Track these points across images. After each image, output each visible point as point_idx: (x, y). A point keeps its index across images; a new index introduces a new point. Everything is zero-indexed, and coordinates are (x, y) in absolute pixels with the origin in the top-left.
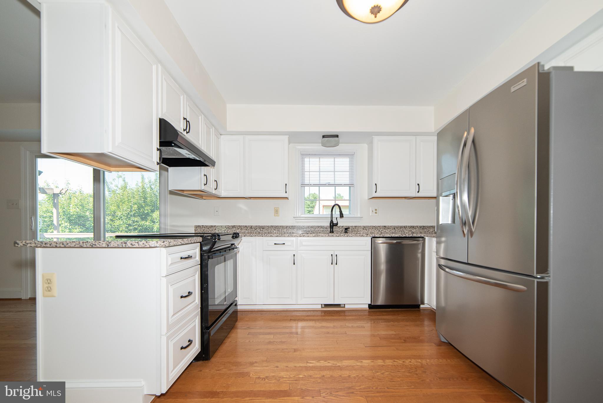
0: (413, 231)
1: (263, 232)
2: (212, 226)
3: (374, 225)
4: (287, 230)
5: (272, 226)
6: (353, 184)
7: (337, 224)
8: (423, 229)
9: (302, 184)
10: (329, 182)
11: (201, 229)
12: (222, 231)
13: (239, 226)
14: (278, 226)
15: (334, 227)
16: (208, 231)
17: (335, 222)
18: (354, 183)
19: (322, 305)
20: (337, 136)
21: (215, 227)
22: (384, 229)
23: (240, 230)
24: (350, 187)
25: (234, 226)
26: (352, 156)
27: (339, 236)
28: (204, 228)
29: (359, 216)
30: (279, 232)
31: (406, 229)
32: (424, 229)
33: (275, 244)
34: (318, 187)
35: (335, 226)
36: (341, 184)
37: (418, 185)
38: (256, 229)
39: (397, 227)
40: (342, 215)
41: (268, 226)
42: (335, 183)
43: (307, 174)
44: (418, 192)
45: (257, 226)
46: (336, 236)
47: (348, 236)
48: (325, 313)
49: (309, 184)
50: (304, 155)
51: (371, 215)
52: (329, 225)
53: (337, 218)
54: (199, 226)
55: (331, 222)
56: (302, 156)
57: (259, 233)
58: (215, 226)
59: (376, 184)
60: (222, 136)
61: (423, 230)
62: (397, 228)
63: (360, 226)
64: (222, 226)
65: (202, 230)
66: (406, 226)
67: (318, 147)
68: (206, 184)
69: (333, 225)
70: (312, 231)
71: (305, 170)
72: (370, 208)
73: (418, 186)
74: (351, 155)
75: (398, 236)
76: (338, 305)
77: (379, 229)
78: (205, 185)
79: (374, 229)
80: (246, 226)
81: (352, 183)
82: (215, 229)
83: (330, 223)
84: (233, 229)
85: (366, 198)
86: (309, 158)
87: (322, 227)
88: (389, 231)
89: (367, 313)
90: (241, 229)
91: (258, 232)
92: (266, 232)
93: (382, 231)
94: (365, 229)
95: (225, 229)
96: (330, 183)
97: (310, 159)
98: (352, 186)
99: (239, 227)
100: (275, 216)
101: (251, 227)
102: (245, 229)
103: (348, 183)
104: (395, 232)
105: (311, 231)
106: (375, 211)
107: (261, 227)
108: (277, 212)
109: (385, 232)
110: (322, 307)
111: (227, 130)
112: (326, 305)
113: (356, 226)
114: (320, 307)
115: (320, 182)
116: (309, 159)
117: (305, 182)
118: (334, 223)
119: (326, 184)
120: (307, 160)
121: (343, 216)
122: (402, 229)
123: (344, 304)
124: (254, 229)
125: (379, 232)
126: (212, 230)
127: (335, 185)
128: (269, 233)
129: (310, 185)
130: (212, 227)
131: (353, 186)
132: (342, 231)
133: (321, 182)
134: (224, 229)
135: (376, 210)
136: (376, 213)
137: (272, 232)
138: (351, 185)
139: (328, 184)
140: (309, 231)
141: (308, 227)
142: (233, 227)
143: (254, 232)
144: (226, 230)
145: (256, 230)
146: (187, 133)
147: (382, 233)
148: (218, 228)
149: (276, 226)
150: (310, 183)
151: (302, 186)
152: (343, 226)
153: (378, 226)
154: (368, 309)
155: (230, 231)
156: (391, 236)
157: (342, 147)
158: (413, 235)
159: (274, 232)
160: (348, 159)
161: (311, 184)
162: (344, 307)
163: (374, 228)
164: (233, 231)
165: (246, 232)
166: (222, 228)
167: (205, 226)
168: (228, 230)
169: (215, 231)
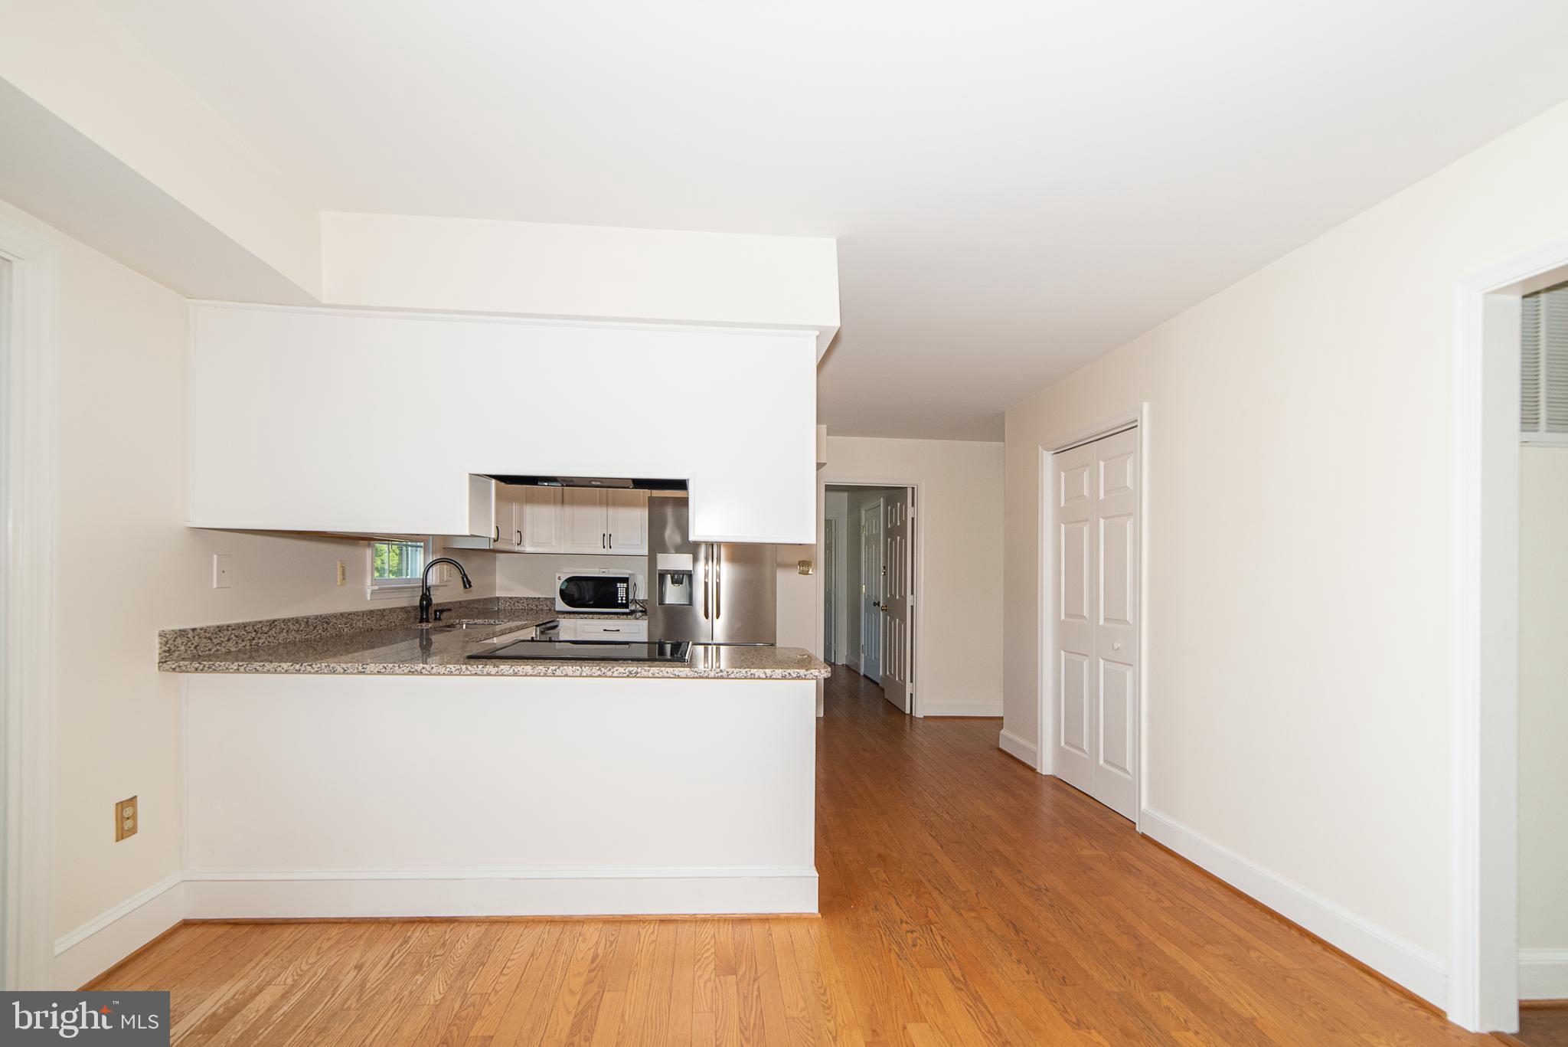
2: (220, 629)
12: (244, 644)
13: (284, 620)
16: (210, 650)
25: (274, 621)
28: (197, 637)
54: (182, 633)
58: (228, 626)
64: (245, 627)
65: (192, 648)
82: (229, 640)
95: (254, 634)
130: (220, 631)
142: (271, 625)
144: (254, 639)
148: (235, 636)
164: (270, 640)
165: (297, 640)
166: (245, 633)
167: (201, 629)
168: (259, 638)
169: (230, 644)
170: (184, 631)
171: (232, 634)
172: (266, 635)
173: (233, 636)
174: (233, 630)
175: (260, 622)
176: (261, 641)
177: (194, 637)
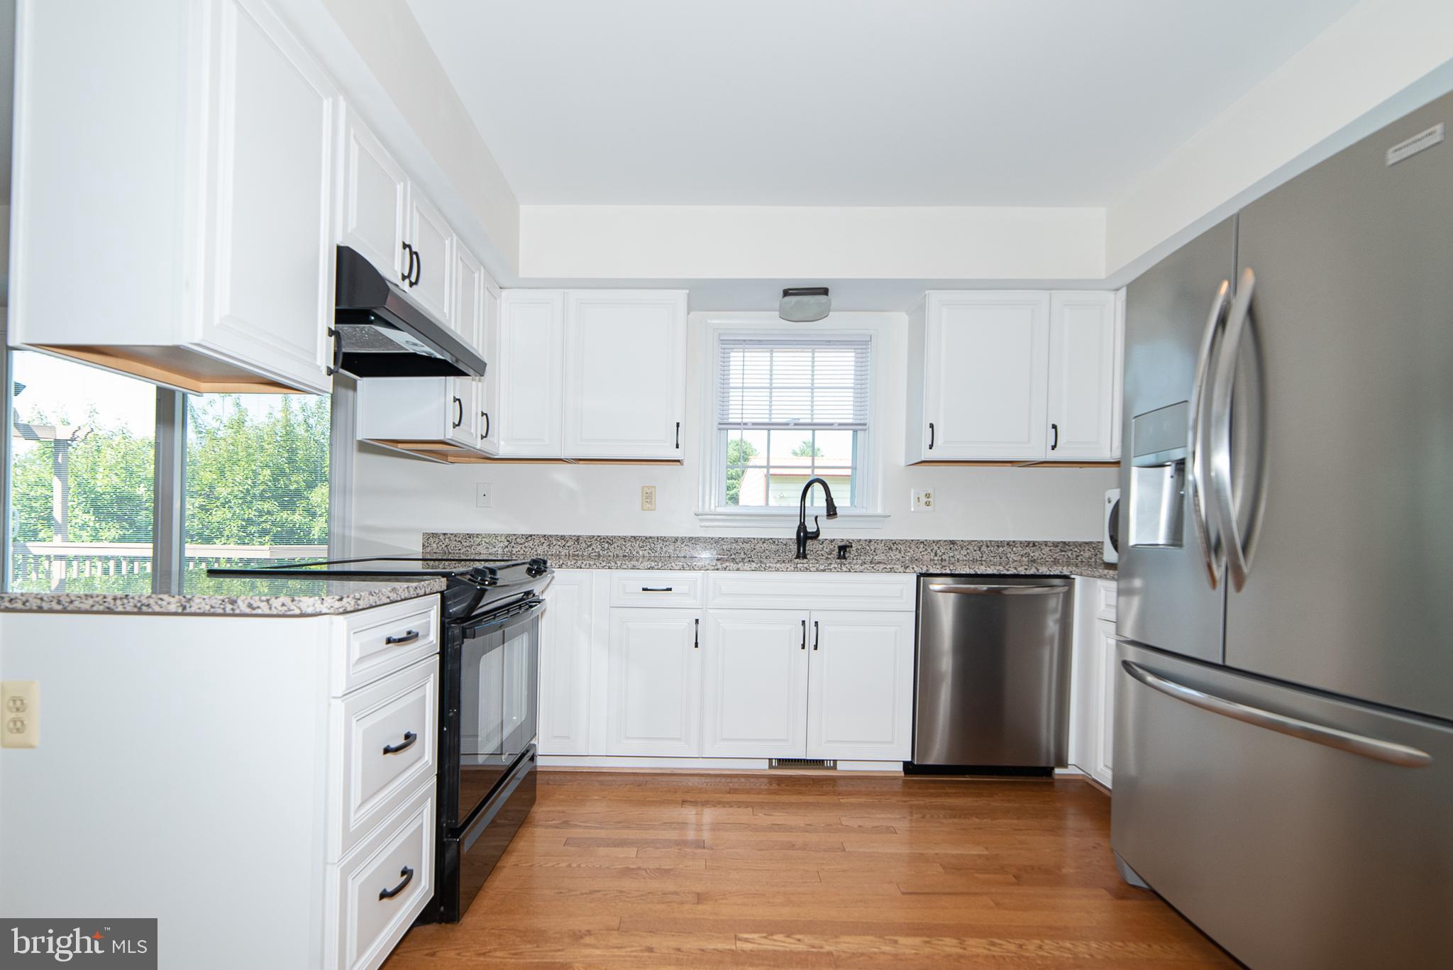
0: (1032, 555)
1: (610, 554)
3: (922, 538)
4: (675, 550)
5: (634, 537)
6: (865, 424)
7: (816, 535)
8: (1062, 551)
9: (720, 424)
10: (794, 419)
11: (441, 543)
12: (495, 550)
13: (545, 536)
14: (651, 538)
15: (809, 542)
16: (460, 550)
17: (811, 527)
18: (867, 421)
19: (770, 760)
20: (825, 291)
21: (478, 537)
22: (951, 549)
23: (547, 548)
24: (855, 431)
25: (531, 536)
26: (864, 347)
27: (824, 570)
28: (447, 540)
29: (879, 511)
30: (653, 555)
31: (1014, 549)
32: (1065, 551)
33: (644, 589)
34: (766, 431)
35: (812, 538)
36: (832, 424)
37: (1054, 427)
38: (591, 545)
39: (989, 544)
40: (831, 511)
41: (624, 538)
42: (812, 419)
43: (734, 396)
44: (1054, 447)
45: (594, 537)
46: (817, 570)
47: (850, 571)
48: (779, 785)
49: (740, 424)
50: (731, 342)
51: (912, 509)
52: (795, 537)
53: (816, 518)
54: (434, 535)
55: (799, 527)
56: (723, 346)
57: (599, 556)
58: (478, 534)
59: (932, 426)
60: (505, 293)
61: (1063, 553)
62: (988, 546)
63: (882, 540)
64: (496, 536)
65: (444, 544)
66: (1014, 542)
67: (769, 321)
68: (459, 425)
69: (805, 537)
70: (745, 553)
71: (731, 385)
72: (912, 490)
73: (1054, 430)
74: (860, 344)
75: (995, 572)
76: (819, 763)
77: (936, 548)
78: (455, 426)
79: (921, 550)
80: (563, 537)
81: (862, 422)
82: (479, 545)
83: (796, 529)
84: (526, 544)
85: (901, 461)
86: (744, 352)
87: (774, 542)
88: (965, 556)
89: (898, 787)
90: (549, 545)
91: (594, 554)
92: (618, 552)
93: (944, 553)
94: (897, 549)
95: (506, 543)
96: (799, 419)
97: (746, 354)
98: (860, 430)
99: (542, 540)
100: (643, 510)
101: (578, 539)
102: (559, 543)
103: (851, 421)
104: (982, 557)
105: (742, 553)
106: (926, 500)
107: (604, 538)
108: (648, 497)
109: (952, 557)
110: (771, 767)
111: (521, 275)
112: (783, 762)
113: (870, 541)
114: (765, 765)
115: (770, 419)
116: (741, 354)
117: (730, 416)
118: (809, 530)
119: (788, 424)
120: (736, 357)
121: (835, 514)
122: (1001, 549)
123: (835, 761)
124: (584, 545)
125: (936, 558)
126: (470, 547)
127: (814, 426)
128: (624, 556)
129: (745, 427)
130: (470, 537)
131: (865, 430)
132: (831, 554)
133: (773, 416)
134: (501, 545)
135: (928, 496)
136: (928, 504)
137: (634, 553)
138: (857, 428)
139: (795, 424)
140: (739, 551)
141: (736, 541)
142: (527, 538)
143: (585, 554)
144: (507, 547)
145: (590, 549)
146: (411, 284)
147: (945, 560)
148: (485, 542)
149: (646, 538)
150: (745, 421)
151: (720, 429)
152: (832, 541)
153: (934, 542)
154: (903, 774)
155: (519, 549)
156: (974, 573)
157: (837, 322)
158: (1038, 570)
159: (641, 553)
160: (853, 354)
161: (745, 424)
162: (834, 767)
163: (922, 546)
164: (526, 550)
165: (563, 553)
166: (496, 541)
167: (452, 534)
168: (513, 547)
169: (479, 548)
170: (436, 534)
171: (481, 541)
172: (521, 546)
173: (483, 542)
174: (484, 538)
175: (515, 535)
176: (514, 551)
177: (445, 539)
